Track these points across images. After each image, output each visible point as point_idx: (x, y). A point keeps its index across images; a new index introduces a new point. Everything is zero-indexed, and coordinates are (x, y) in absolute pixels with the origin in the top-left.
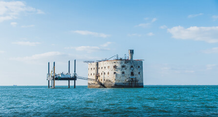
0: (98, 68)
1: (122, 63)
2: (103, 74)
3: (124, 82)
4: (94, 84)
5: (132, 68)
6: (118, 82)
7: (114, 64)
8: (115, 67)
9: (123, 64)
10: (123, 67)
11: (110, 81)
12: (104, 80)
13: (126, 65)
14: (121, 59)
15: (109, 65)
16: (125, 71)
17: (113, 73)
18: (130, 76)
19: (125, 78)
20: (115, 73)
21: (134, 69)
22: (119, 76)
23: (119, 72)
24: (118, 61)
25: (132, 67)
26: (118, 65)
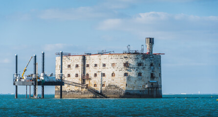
0: (85, 66)
1: (138, 58)
2: (99, 75)
3: (141, 88)
4: (78, 91)
5: (152, 67)
6: (131, 89)
7: (125, 61)
8: (126, 65)
9: (140, 60)
10: (140, 64)
11: (116, 87)
12: (103, 85)
13: (144, 62)
14: (136, 53)
15: (114, 61)
16: (142, 71)
17: (123, 74)
18: (149, 79)
19: (143, 83)
20: (126, 74)
21: (154, 68)
22: (133, 80)
23: (133, 74)
24: (132, 56)
25: (151, 65)
26: (132, 62)
